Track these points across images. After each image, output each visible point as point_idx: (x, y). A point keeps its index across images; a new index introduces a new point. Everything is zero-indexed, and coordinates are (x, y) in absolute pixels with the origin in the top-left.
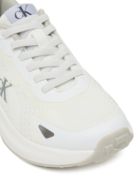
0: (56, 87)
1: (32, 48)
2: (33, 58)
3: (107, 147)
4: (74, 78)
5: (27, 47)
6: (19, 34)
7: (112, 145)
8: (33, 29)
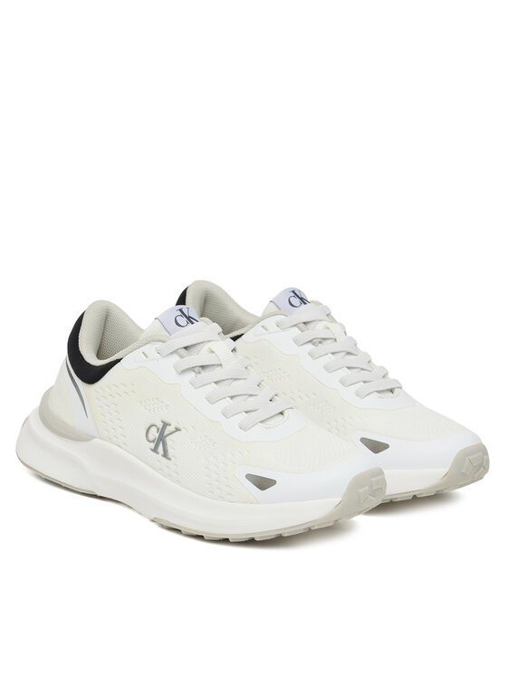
0: (261, 422)
1: (213, 368)
2: (216, 383)
3: (361, 491)
4: (282, 413)
5: (203, 367)
6: (186, 348)
7: (367, 488)
8: (209, 341)
